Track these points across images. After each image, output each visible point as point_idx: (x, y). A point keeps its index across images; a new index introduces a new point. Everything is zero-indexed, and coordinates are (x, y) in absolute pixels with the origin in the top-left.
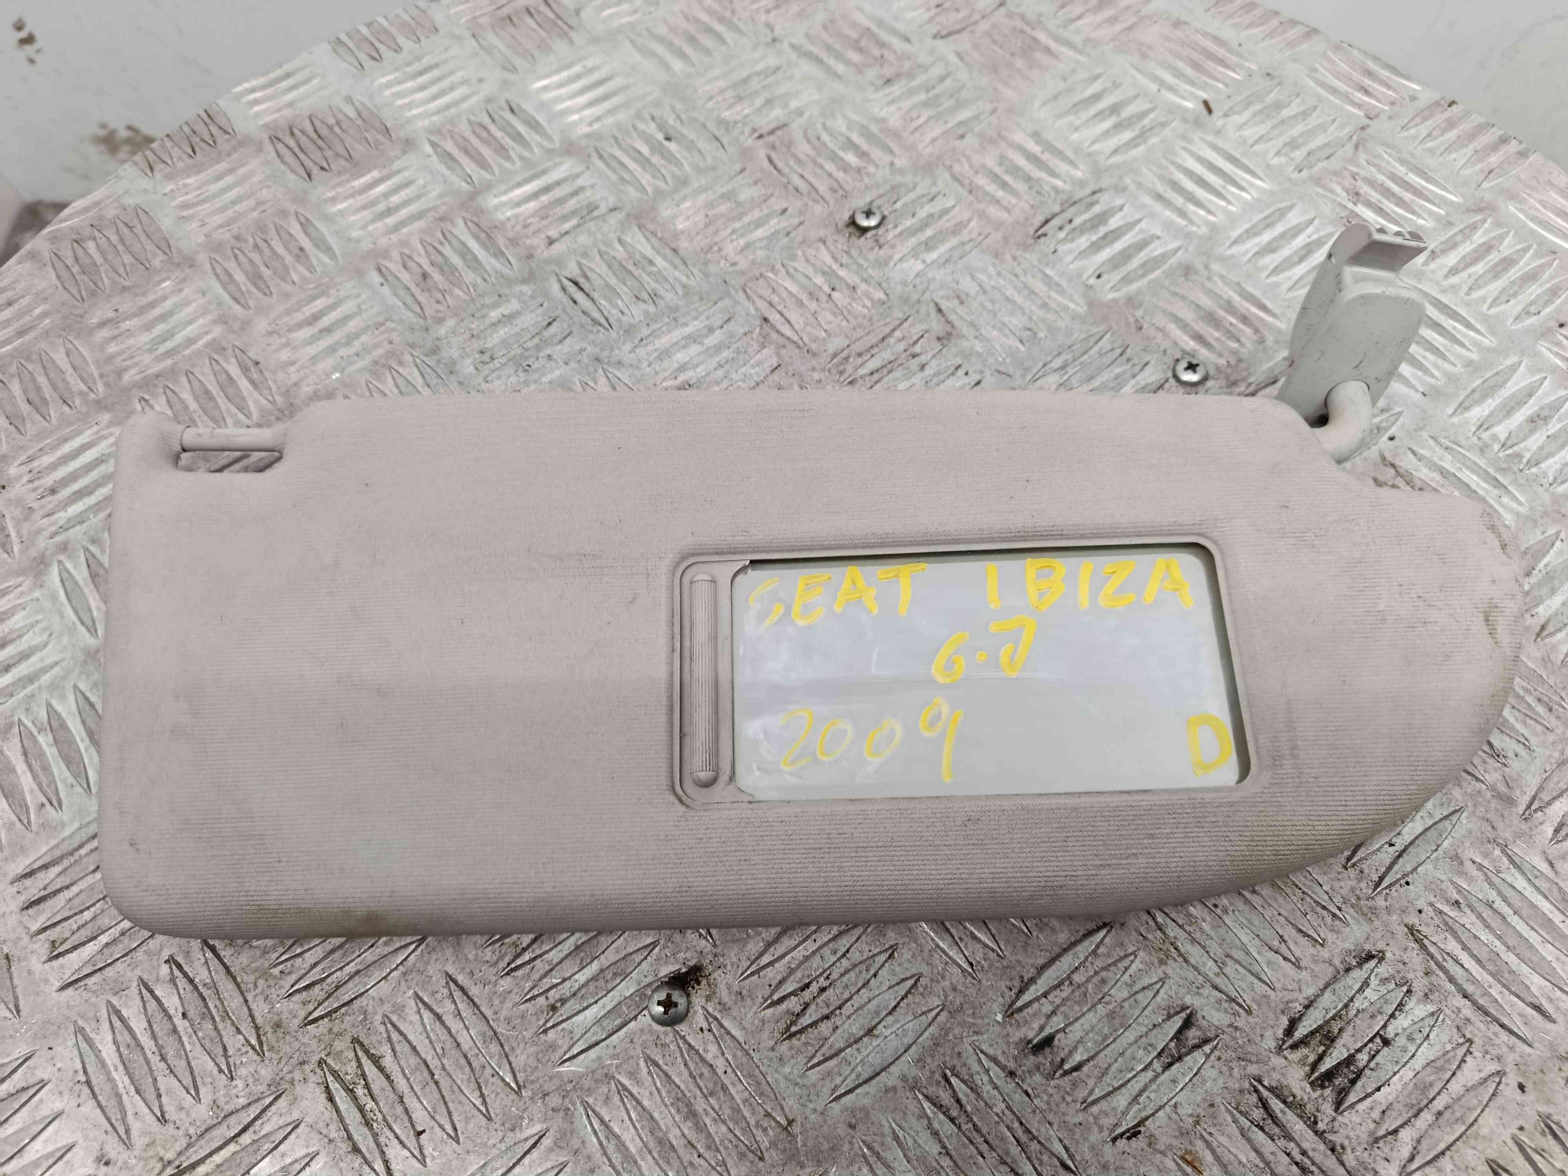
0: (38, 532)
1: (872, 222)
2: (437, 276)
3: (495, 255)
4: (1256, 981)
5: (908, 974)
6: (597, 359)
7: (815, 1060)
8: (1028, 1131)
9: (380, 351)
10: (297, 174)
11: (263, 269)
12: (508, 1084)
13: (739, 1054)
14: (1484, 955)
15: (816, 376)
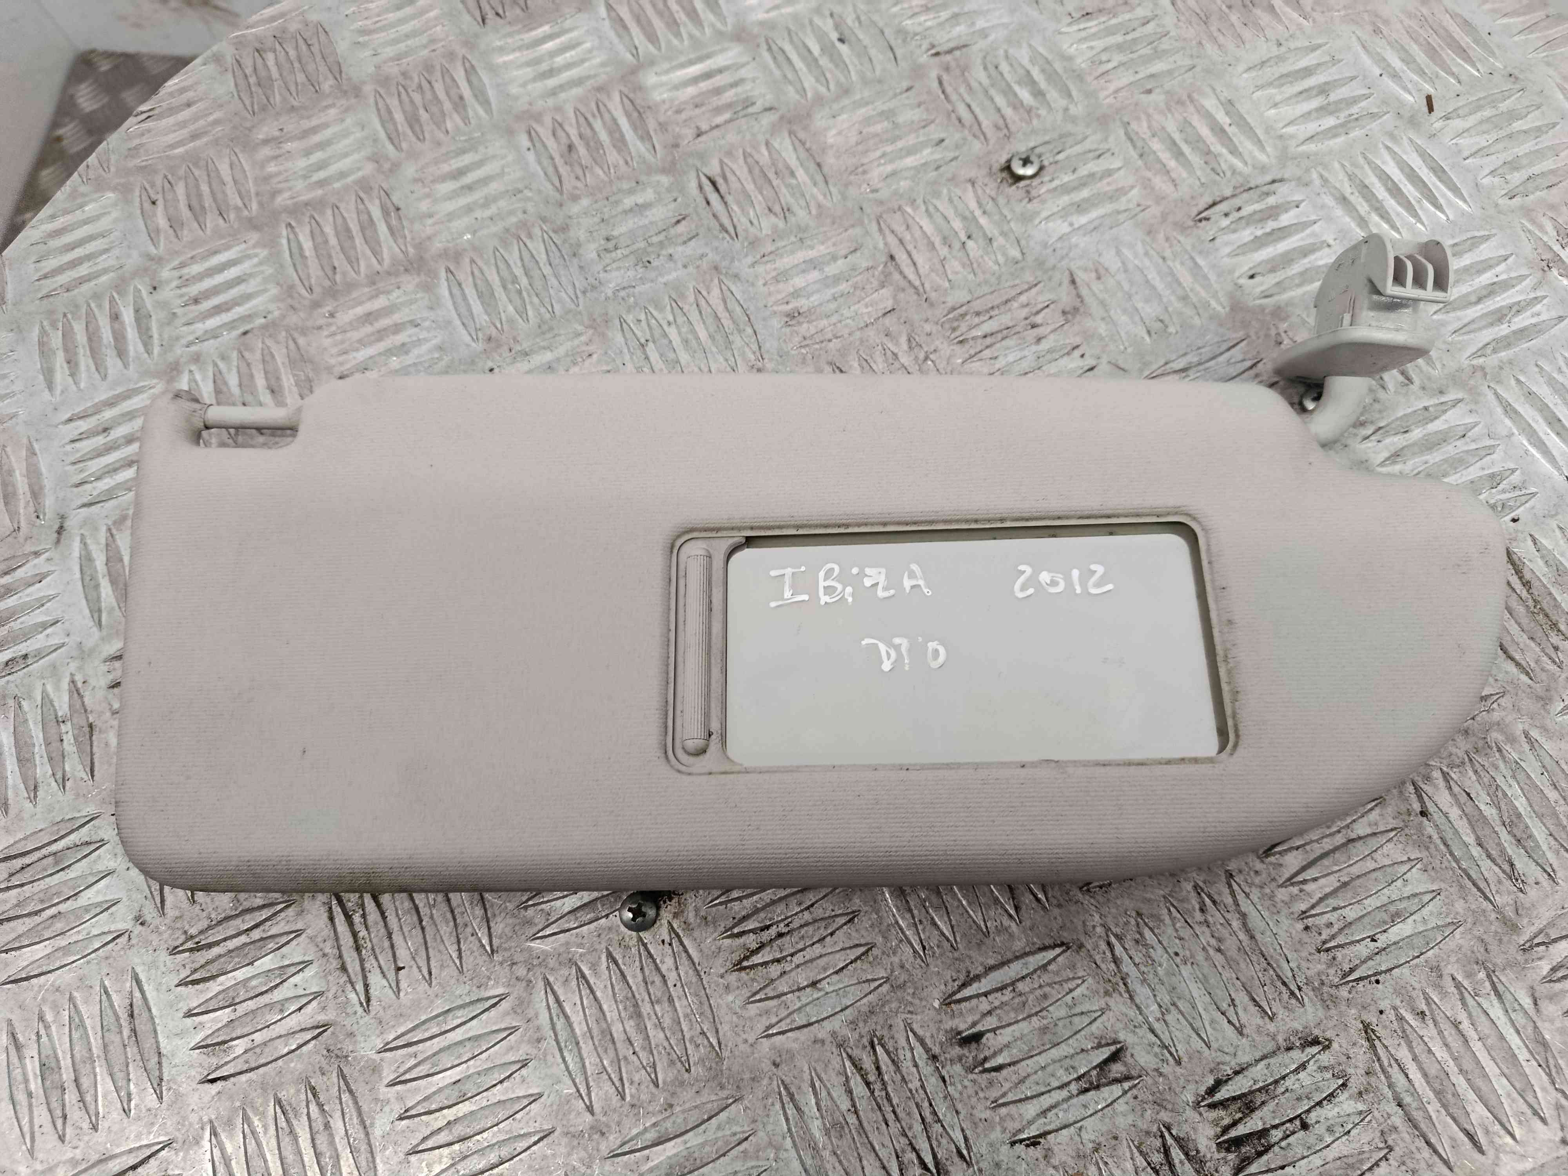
0: (178, 338)
1: (1029, 171)
2: (582, 150)
3: (642, 138)
4: (1194, 1035)
5: (863, 941)
6: (716, 268)
7: (757, 997)
8: (935, 1113)
9: (514, 220)
10: (473, 16)
11: (422, 112)
12: (483, 946)
13: (691, 972)
14: (1433, 1071)
15: (928, 327)
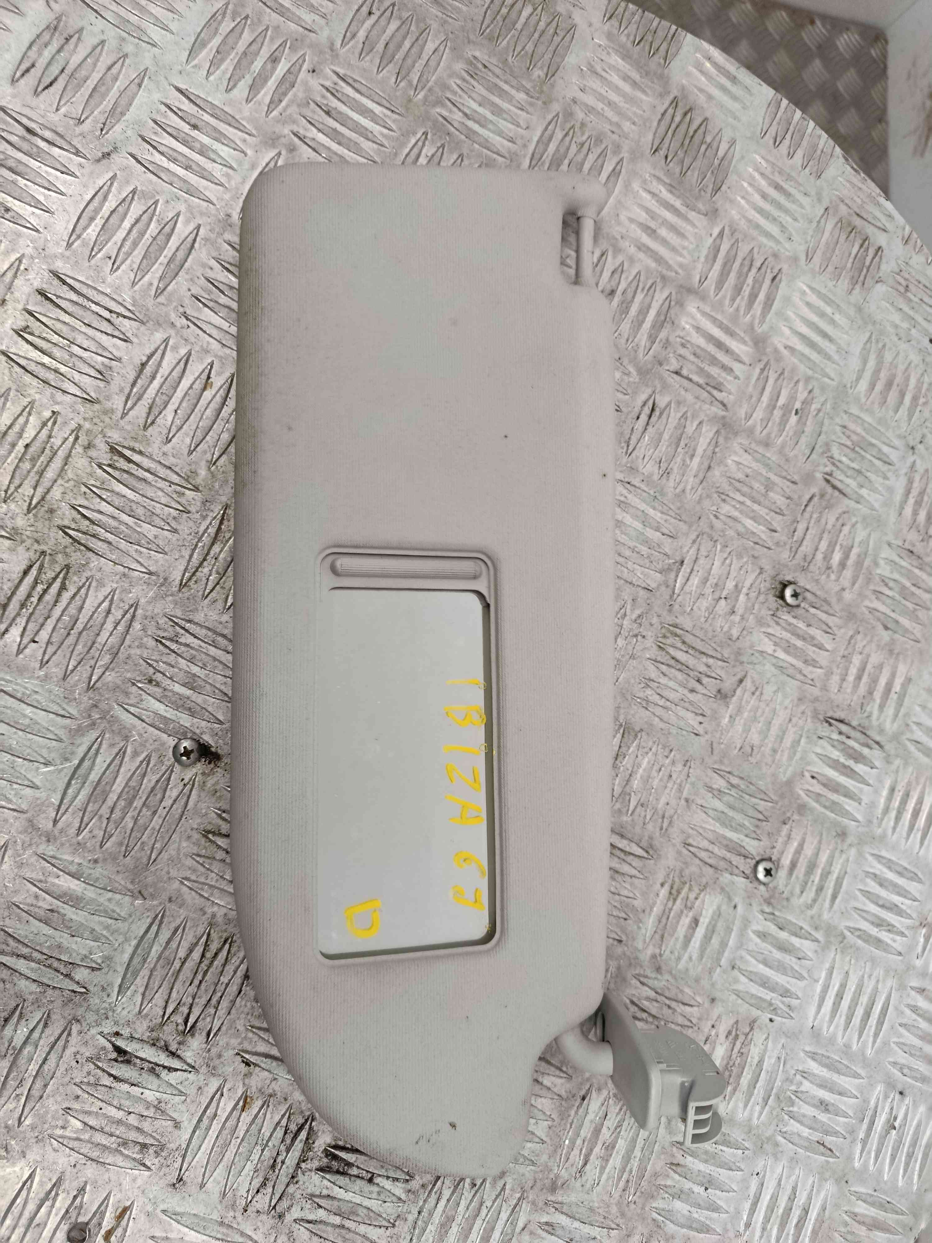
0: (294, 122)
1: (791, 600)
2: (616, 301)
3: (650, 336)
7: (198, 859)
8: (219, 1003)
10: (653, 140)
11: (566, 162)
12: (91, 679)
14: (449, 1213)
15: (655, 620)
